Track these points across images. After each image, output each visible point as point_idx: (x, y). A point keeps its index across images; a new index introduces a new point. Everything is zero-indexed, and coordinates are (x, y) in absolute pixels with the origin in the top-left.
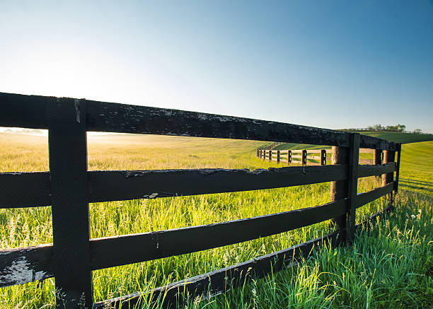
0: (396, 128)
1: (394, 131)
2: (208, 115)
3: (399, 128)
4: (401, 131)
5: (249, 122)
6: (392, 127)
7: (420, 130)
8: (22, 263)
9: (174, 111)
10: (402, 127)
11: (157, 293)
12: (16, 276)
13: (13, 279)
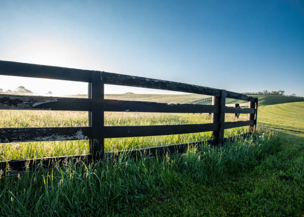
0: (278, 93)
1: (276, 95)
2: (150, 79)
3: (280, 93)
4: (282, 94)
5: (168, 82)
6: (275, 92)
7: (294, 94)
8: (80, 132)
9: (136, 77)
10: (282, 92)
11: (128, 152)
12: (78, 137)
13: (77, 138)
